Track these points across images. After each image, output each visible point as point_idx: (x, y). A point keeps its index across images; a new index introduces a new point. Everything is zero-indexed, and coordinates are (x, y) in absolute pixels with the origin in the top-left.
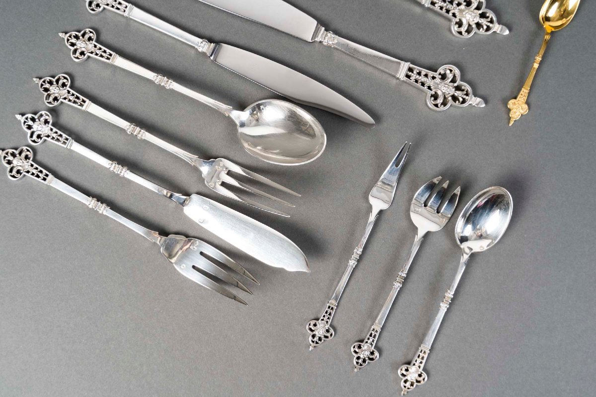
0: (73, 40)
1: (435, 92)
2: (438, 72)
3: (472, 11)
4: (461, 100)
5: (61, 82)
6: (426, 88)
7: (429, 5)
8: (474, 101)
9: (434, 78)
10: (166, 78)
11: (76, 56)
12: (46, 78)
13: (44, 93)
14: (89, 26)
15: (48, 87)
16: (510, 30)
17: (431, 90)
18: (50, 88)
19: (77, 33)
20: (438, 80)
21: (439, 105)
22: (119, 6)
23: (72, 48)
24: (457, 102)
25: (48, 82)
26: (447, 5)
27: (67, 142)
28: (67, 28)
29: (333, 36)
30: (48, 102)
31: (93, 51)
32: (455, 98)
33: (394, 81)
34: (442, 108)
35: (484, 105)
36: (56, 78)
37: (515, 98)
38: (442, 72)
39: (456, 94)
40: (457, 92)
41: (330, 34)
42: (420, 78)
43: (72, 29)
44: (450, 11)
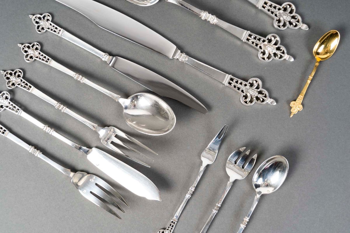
0: (26, 49)
1: (246, 94)
2: (249, 82)
3: (271, 46)
4: (261, 100)
5: (17, 74)
6: (240, 91)
7: (246, 41)
8: (269, 101)
9: (246, 85)
10: (81, 76)
11: (27, 59)
12: (8, 71)
13: (6, 80)
14: (37, 41)
15: (9, 77)
16: (294, 58)
17: (243, 92)
18: (11, 78)
19: (29, 45)
20: (248, 87)
21: (248, 102)
22: (55, 30)
23: (25, 54)
24: (259, 101)
25: (10, 74)
26: (256, 41)
27: (19, 111)
28: (24, 41)
29: (185, 56)
30: (8, 86)
31: (38, 56)
32: (258, 98)
33: (221, 86)
34: (249, 104)
35: (275, 104)
36: (14, 71)
37: (295, 100)
38: (251, 82)
39: (259, 96)
40: (259, 95)
41: (184, 55)
42: (237, 85)
43: (27, 42)
44: (258, 45)
